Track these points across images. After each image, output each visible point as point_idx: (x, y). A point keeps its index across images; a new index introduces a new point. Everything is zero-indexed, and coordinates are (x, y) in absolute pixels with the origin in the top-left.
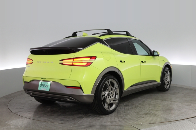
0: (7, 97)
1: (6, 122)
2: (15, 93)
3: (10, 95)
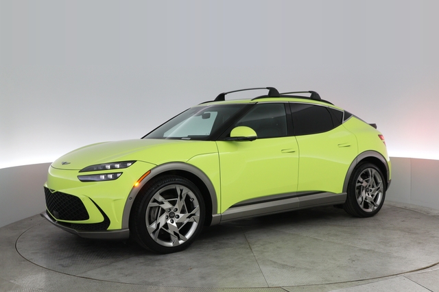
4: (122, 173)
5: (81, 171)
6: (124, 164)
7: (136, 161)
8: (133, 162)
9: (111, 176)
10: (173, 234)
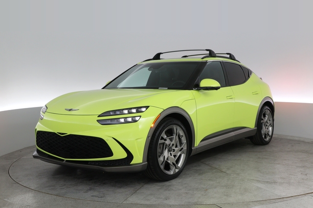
0: (8, 157)
1: (6, 200)
2: (21, 151)
3: (13, 153)
4: (141, 116)
5: (99, 116)
6: (138, 109)
7: (149, 106)
8: (147, 107)
9: (130, 120)
10: (172, 164)
